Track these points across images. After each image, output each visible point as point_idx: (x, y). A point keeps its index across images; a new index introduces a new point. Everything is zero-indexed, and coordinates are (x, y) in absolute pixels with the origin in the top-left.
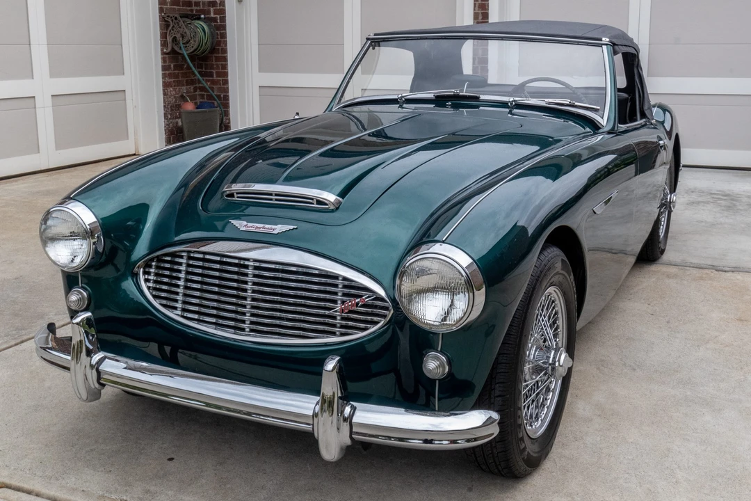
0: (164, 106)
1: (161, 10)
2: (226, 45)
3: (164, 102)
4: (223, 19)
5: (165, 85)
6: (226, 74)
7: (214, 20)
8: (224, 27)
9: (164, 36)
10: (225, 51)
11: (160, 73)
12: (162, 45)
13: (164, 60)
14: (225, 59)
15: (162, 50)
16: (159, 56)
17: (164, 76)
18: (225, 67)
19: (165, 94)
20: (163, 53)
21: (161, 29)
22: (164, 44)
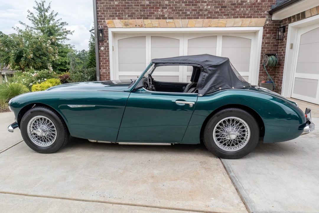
0: (259, 81)
1: (262, 53)
2: (284, 63)
3: (259, 80)
4: (284, 55)
5: (260, 75)
6: (283, 73)
7: (282, 55)
8: (284, 58)
9: (261, 61)
10: (283, 65)
11: (259, 71)
12: (260, 63)
13: (260, 68)
14: (283, 68)
15: (260, 65)
16: (259, 67)
17: (260, 73)
18: (282, 70)
19: (259, 78)
20: (260, 66)
21: (261, 59)
22: (261, 63)
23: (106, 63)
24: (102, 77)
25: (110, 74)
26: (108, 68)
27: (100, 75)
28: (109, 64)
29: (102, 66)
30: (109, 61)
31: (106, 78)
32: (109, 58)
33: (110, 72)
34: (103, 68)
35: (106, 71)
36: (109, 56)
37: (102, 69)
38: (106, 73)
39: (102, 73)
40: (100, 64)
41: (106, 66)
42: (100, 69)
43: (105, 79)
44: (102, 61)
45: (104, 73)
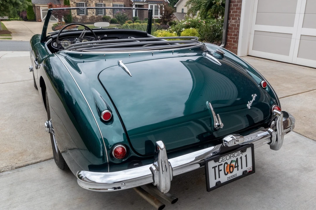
23: (236, 12)
24: (230, 30)
25: (239, 26)
26: (238, 19)
27: (227, 28)
28: (240, 12)
29: (232, 15)
30: (241, 9)
31: (234, 32)
32: (241, 5)
33: (239, 25)
34: (233, 19)
35: (235, 22)
36: (241, 2)
37: (231, 19)
38: (235, 25)
39: (231, 26)
40: (229, 12)
41: (236, 16)
42: (229, 19)
43: (233, 34)
44: (232, 9)
45: (233, 25)
